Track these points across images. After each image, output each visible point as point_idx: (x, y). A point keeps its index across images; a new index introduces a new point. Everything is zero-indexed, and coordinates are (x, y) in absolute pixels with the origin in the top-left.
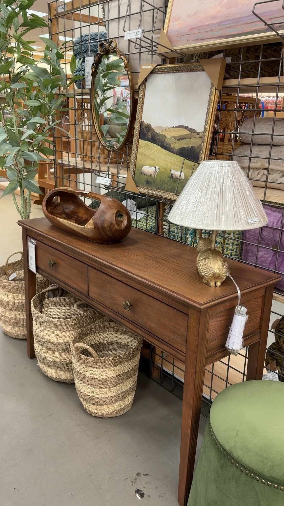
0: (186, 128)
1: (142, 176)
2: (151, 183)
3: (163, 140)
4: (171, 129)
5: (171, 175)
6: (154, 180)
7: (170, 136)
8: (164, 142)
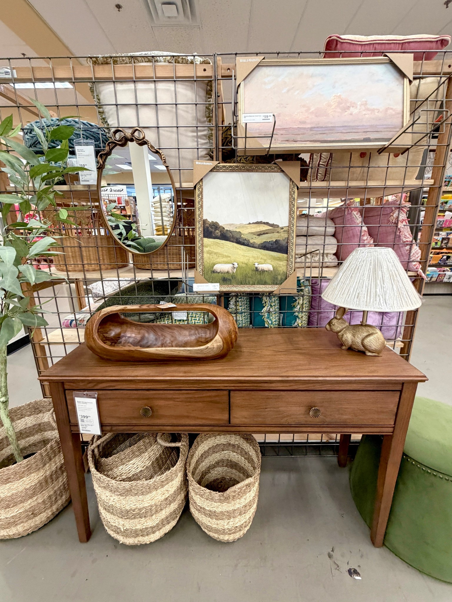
0: (267, 224)
1: (215, 274)
2: (230, 280)
3: (238, 236)
4: (247, 225)
5: (255, 269)
6: (233, 276)
7: (246, 232)
8: (239, 238)
